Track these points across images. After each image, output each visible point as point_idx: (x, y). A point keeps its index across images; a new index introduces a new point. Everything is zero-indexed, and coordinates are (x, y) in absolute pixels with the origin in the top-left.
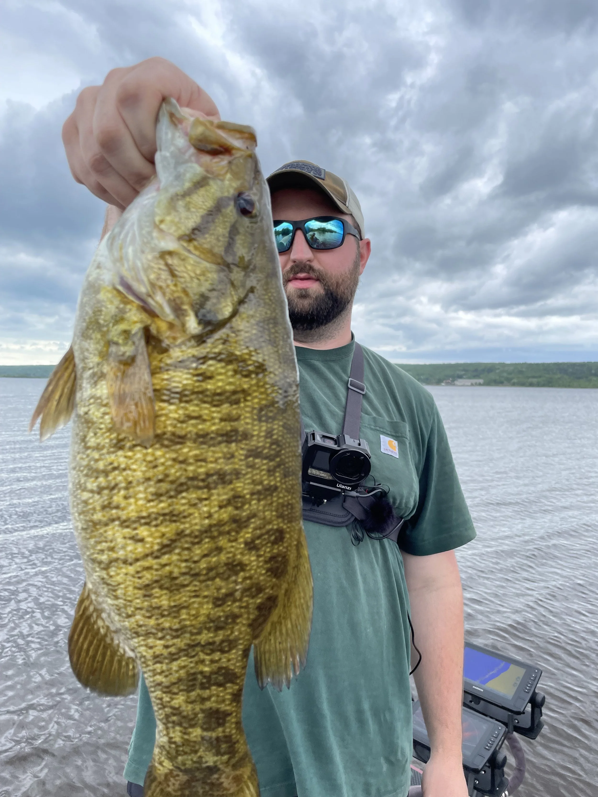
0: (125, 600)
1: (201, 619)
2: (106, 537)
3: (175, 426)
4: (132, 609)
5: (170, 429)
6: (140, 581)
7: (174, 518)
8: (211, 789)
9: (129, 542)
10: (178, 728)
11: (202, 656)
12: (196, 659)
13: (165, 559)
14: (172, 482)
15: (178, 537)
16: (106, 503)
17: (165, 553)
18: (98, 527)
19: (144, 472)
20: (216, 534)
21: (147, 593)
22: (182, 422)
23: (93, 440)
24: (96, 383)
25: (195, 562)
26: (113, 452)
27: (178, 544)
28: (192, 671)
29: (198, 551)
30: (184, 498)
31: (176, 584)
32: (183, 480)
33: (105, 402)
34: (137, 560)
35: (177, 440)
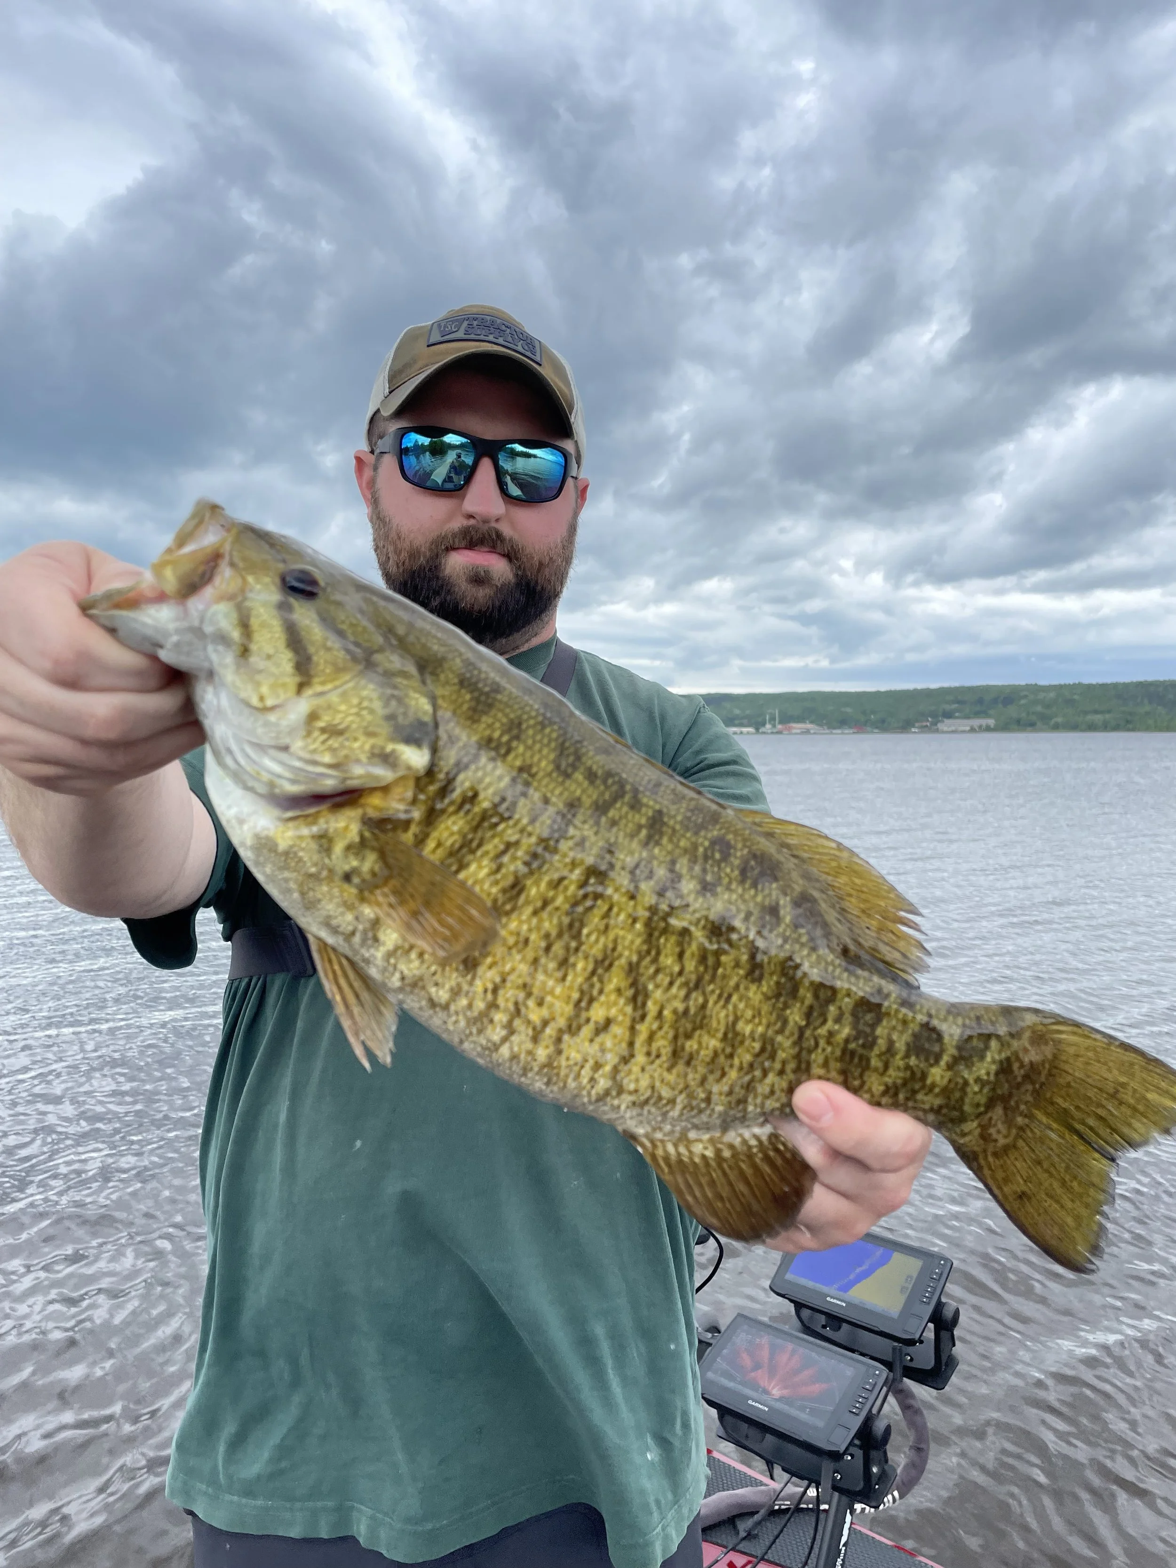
0: (681, 1092)
1: (765, 1008)
2: (576, 1064)
3: (497, 882)
4: (700, 1090)
5: (494, 890)
6: (664, 1058)
7: (607, 963)
8: (1033, 1083)
9: (598, 1040)
10: (920, 1096)
11: (823, 1031)
12: (822, 1043)
13: (652, 1007)
14: (560, 935)
15: (634, 974)
16: (530, 1032)
17: (644, 1004)
18: (555, 1064)
19: (523, 960)
20: (662, 924)
21: (686, 1058)
22: (498, 869)
23: (441, 993)
24: (376, 939)
25: (680, 973)
26: (473, 978)
27: (643, 979)
28: (838, 1053)
29: (668, 961)
30: (588, 935)
31: (696, 1014)
32: (566, 920)
33: (407, 946)
34: (631, 1044)
35: (514, 892)
